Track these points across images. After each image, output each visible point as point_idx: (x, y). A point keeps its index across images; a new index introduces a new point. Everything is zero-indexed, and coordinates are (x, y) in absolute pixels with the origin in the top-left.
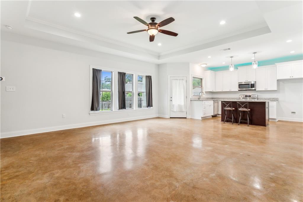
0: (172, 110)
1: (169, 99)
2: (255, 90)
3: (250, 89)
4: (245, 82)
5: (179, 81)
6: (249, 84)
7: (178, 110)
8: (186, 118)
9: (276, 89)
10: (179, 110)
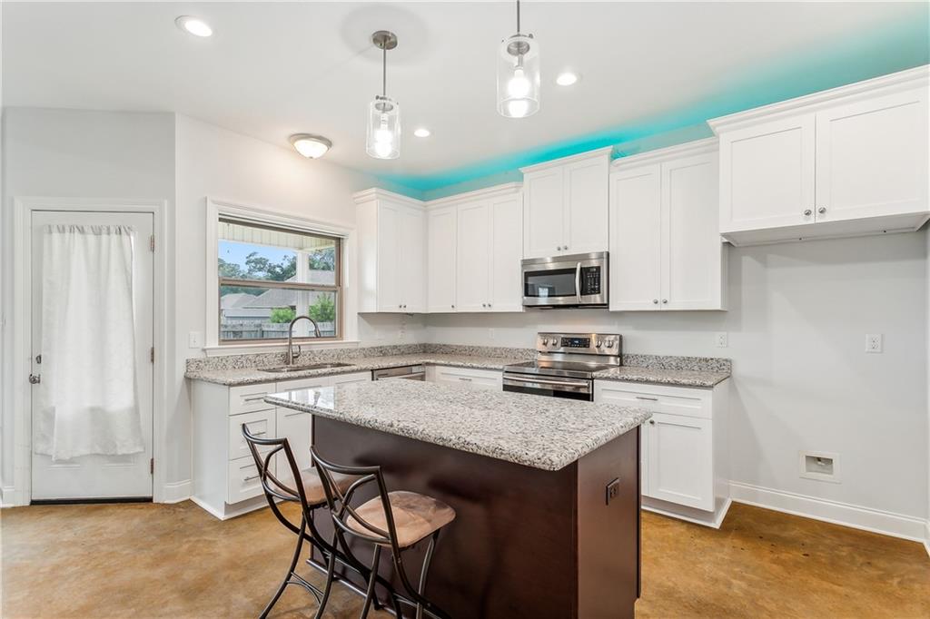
0: (40, 447)
1: (22, 370)
2: (606, 306)
3: (578, 299)
4: (556, 259)
5: (91, 238)
6: (573, 271)
7: (83, 451)
8: (149, 500)
9: (716, 303)
10: (99, 450)
